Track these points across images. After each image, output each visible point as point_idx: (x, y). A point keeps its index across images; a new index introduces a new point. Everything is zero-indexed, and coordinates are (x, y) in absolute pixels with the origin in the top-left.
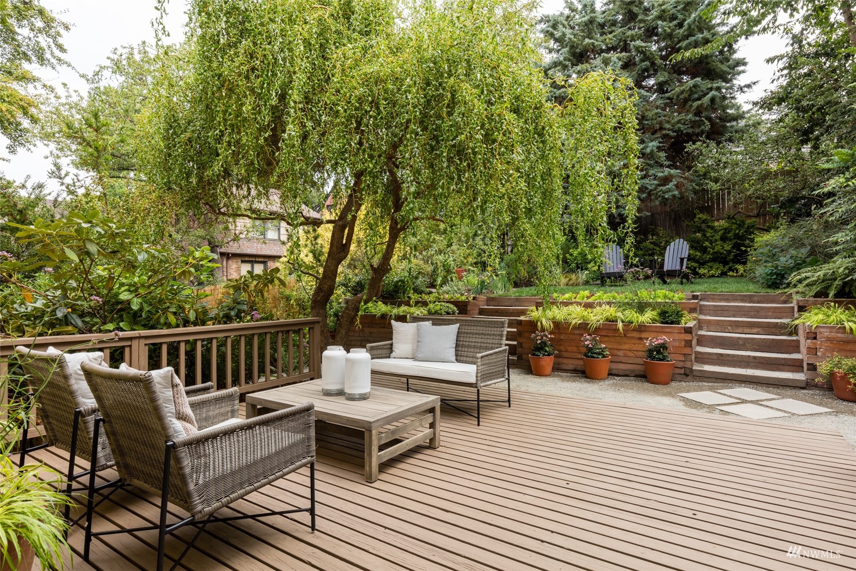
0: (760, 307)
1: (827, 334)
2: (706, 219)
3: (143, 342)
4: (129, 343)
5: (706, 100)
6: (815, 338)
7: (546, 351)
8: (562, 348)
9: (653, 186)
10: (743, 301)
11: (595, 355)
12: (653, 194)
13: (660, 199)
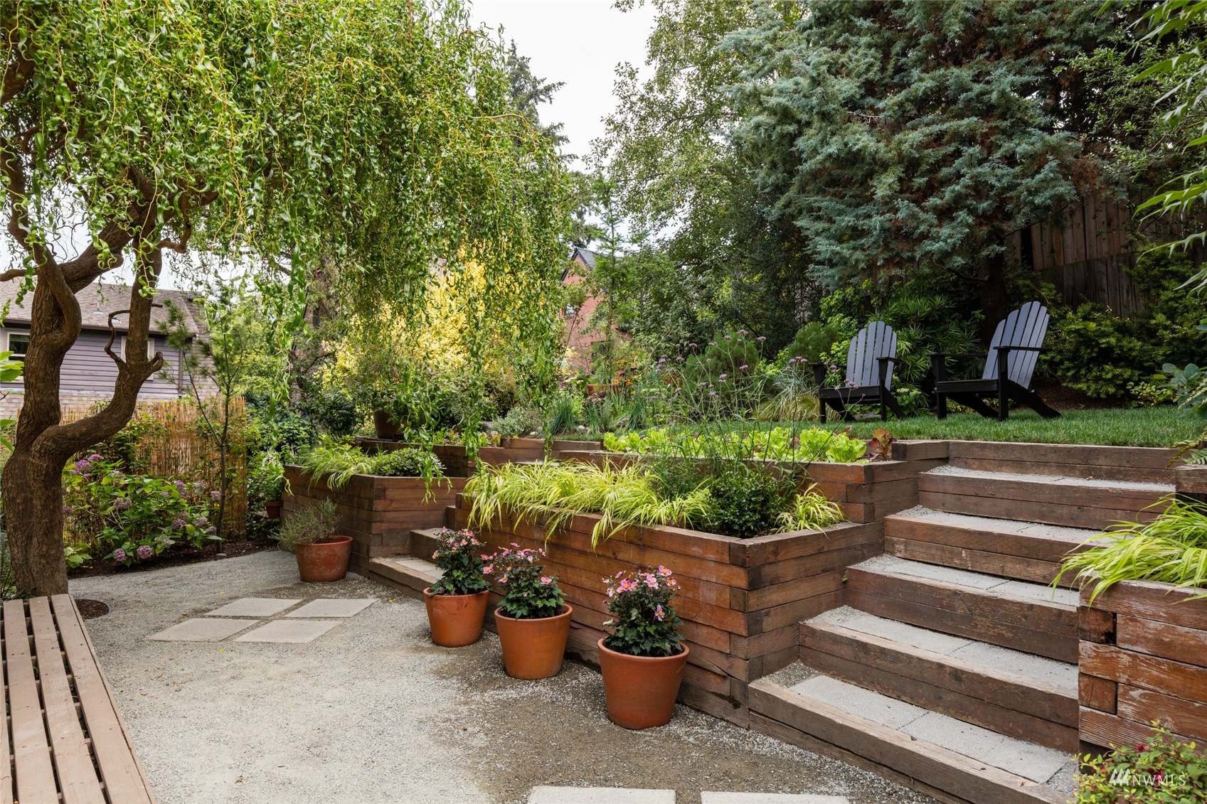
0: (1089, 491)
1: (1156, 624)
6: (1110, 638)
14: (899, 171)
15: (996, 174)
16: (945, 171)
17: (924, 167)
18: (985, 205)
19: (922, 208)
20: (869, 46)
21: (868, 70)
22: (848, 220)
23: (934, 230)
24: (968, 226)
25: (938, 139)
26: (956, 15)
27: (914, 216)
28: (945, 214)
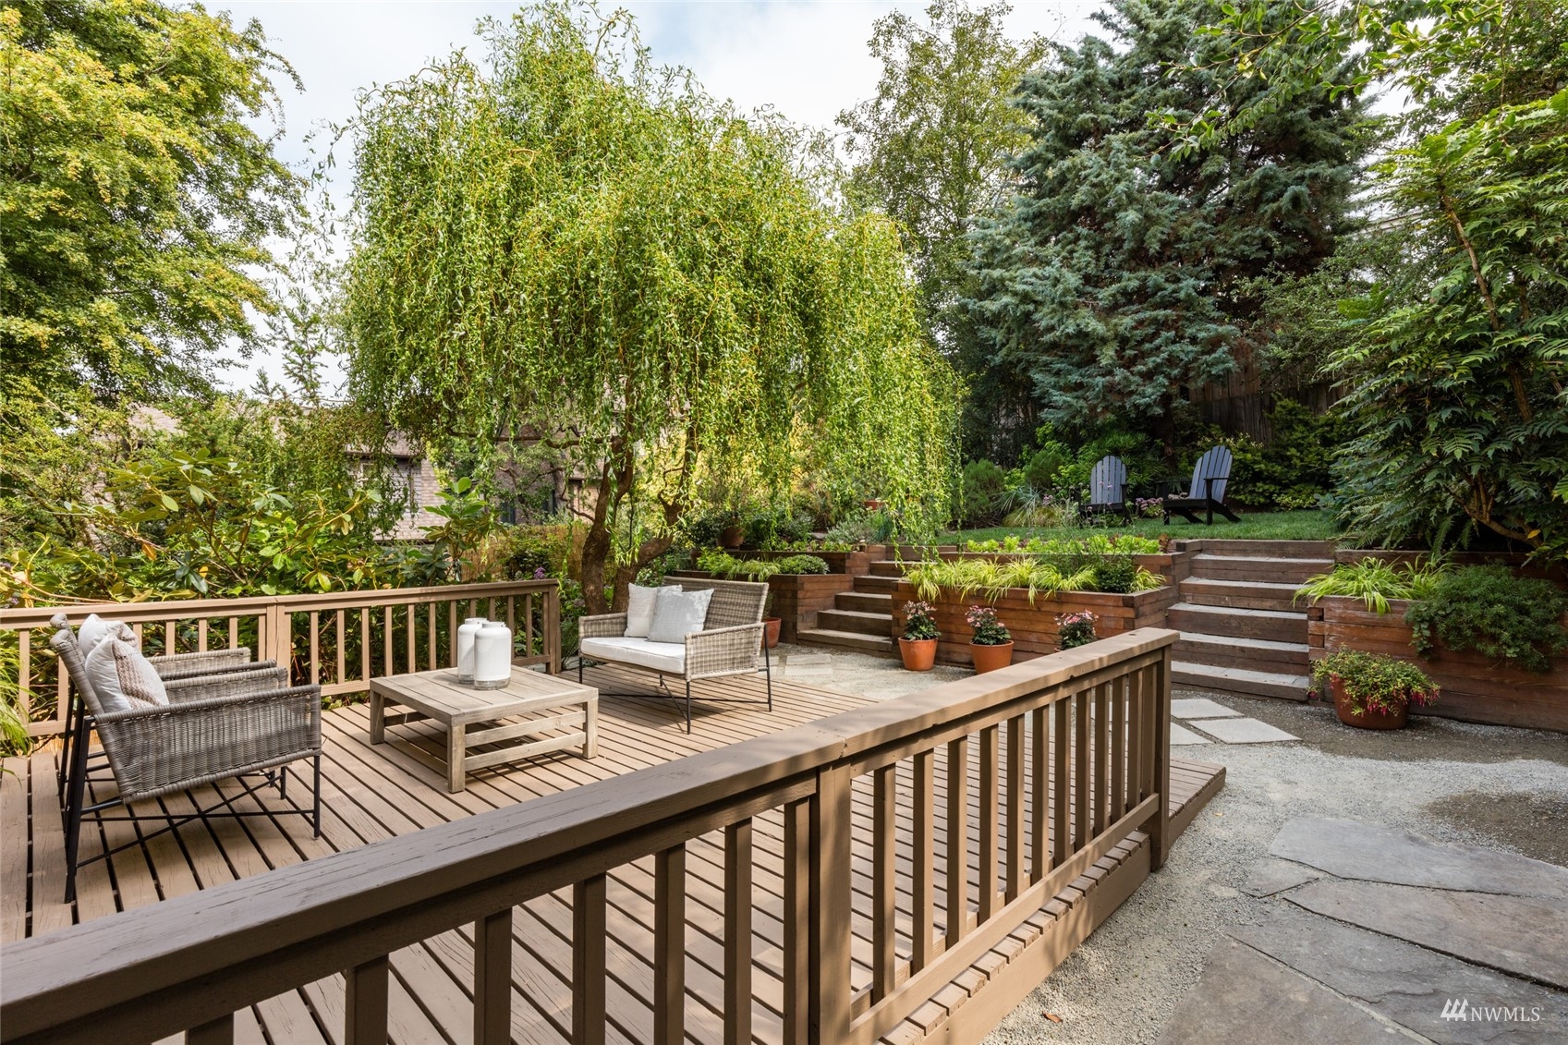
0: (1287, 564)
1: (1339, 610)
2: (1294, 409)
3: (283, 609)
4: (263, 611)
5: (1285, 200)
6: (1321, 618)
7: (921, 632)
8: (953, 628)
9: (1191, 356)
10: (1270, 553)
11: (985, 640)
12: (1193, 369)
13: (1204, 376)
14: (1115, 345)
15: (1185, 350)
16: (1147, 346)
17: (1133, 343)
18: (1176, 372)
19: (1132, 373)
20: (1087, 248)
21: (1087, 266)
22: (1075, 378)
23: (1141, 388)
24: (1164, 386)
25: (1141, 323)
26: (1155, 236)
27: (1126, 378)
28: (1148, 376)
